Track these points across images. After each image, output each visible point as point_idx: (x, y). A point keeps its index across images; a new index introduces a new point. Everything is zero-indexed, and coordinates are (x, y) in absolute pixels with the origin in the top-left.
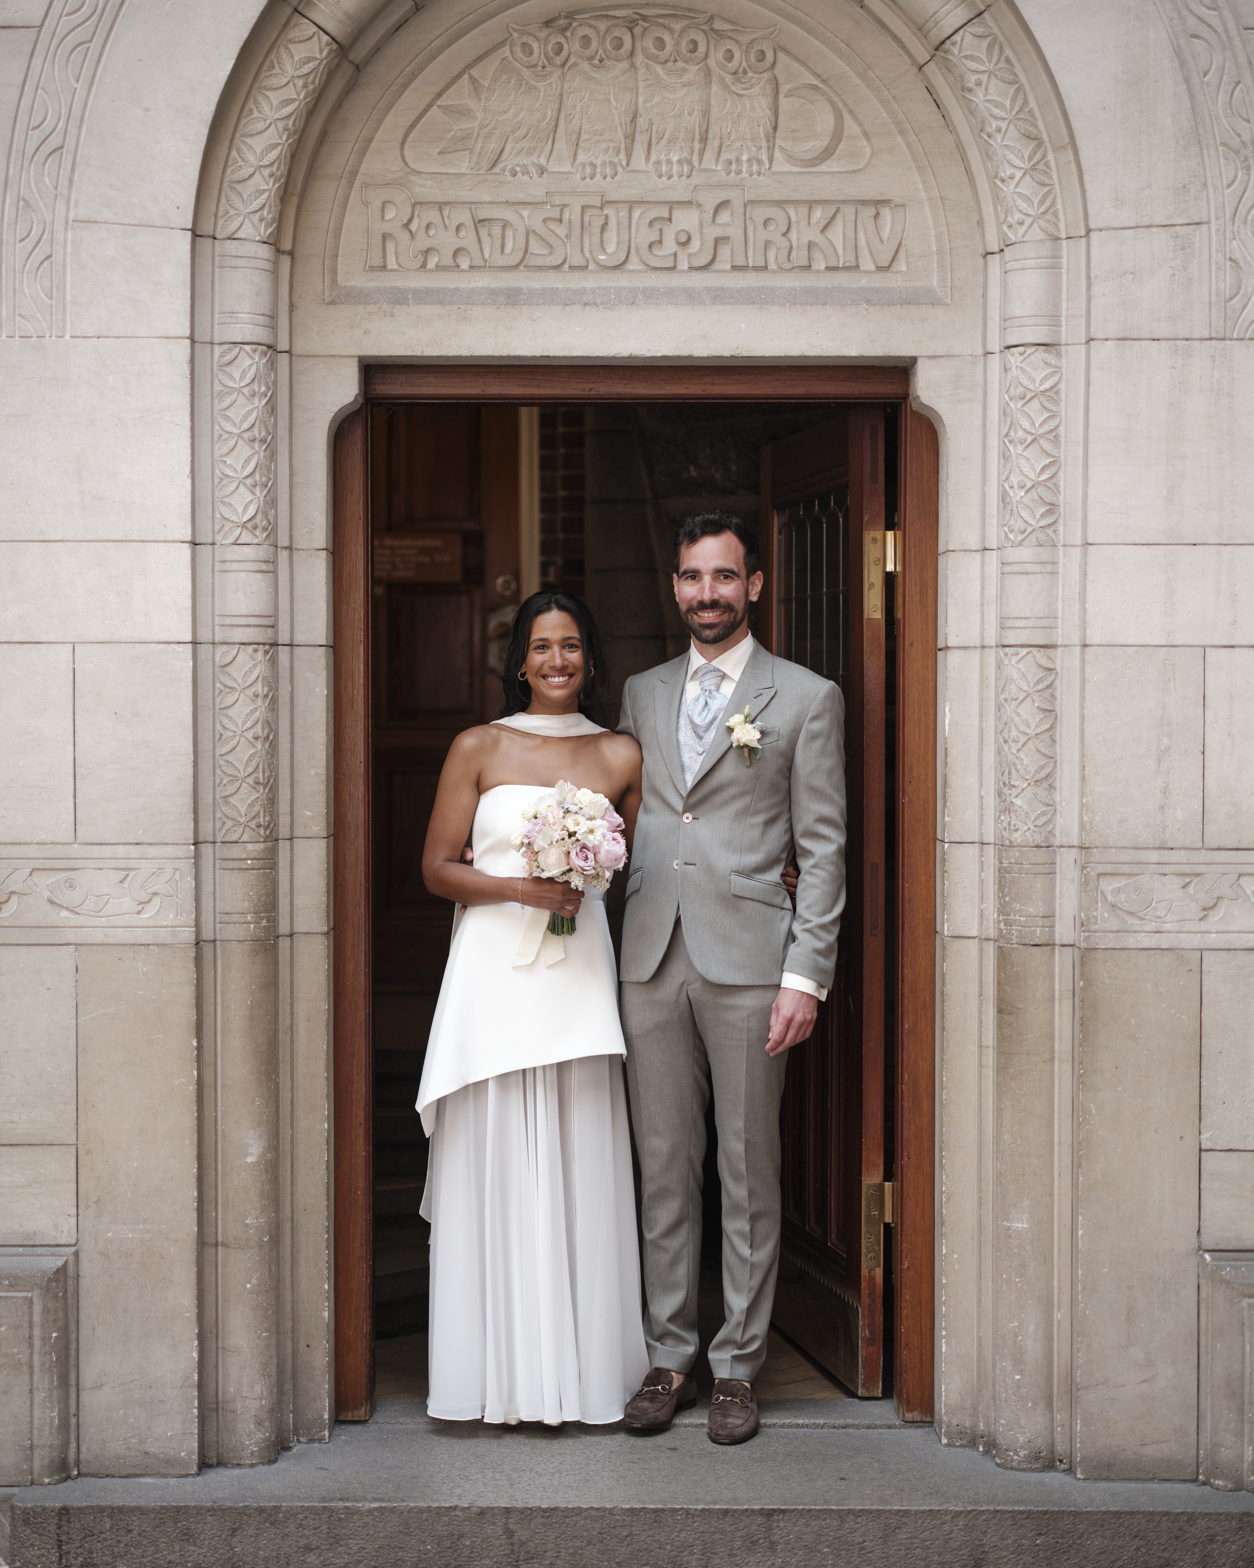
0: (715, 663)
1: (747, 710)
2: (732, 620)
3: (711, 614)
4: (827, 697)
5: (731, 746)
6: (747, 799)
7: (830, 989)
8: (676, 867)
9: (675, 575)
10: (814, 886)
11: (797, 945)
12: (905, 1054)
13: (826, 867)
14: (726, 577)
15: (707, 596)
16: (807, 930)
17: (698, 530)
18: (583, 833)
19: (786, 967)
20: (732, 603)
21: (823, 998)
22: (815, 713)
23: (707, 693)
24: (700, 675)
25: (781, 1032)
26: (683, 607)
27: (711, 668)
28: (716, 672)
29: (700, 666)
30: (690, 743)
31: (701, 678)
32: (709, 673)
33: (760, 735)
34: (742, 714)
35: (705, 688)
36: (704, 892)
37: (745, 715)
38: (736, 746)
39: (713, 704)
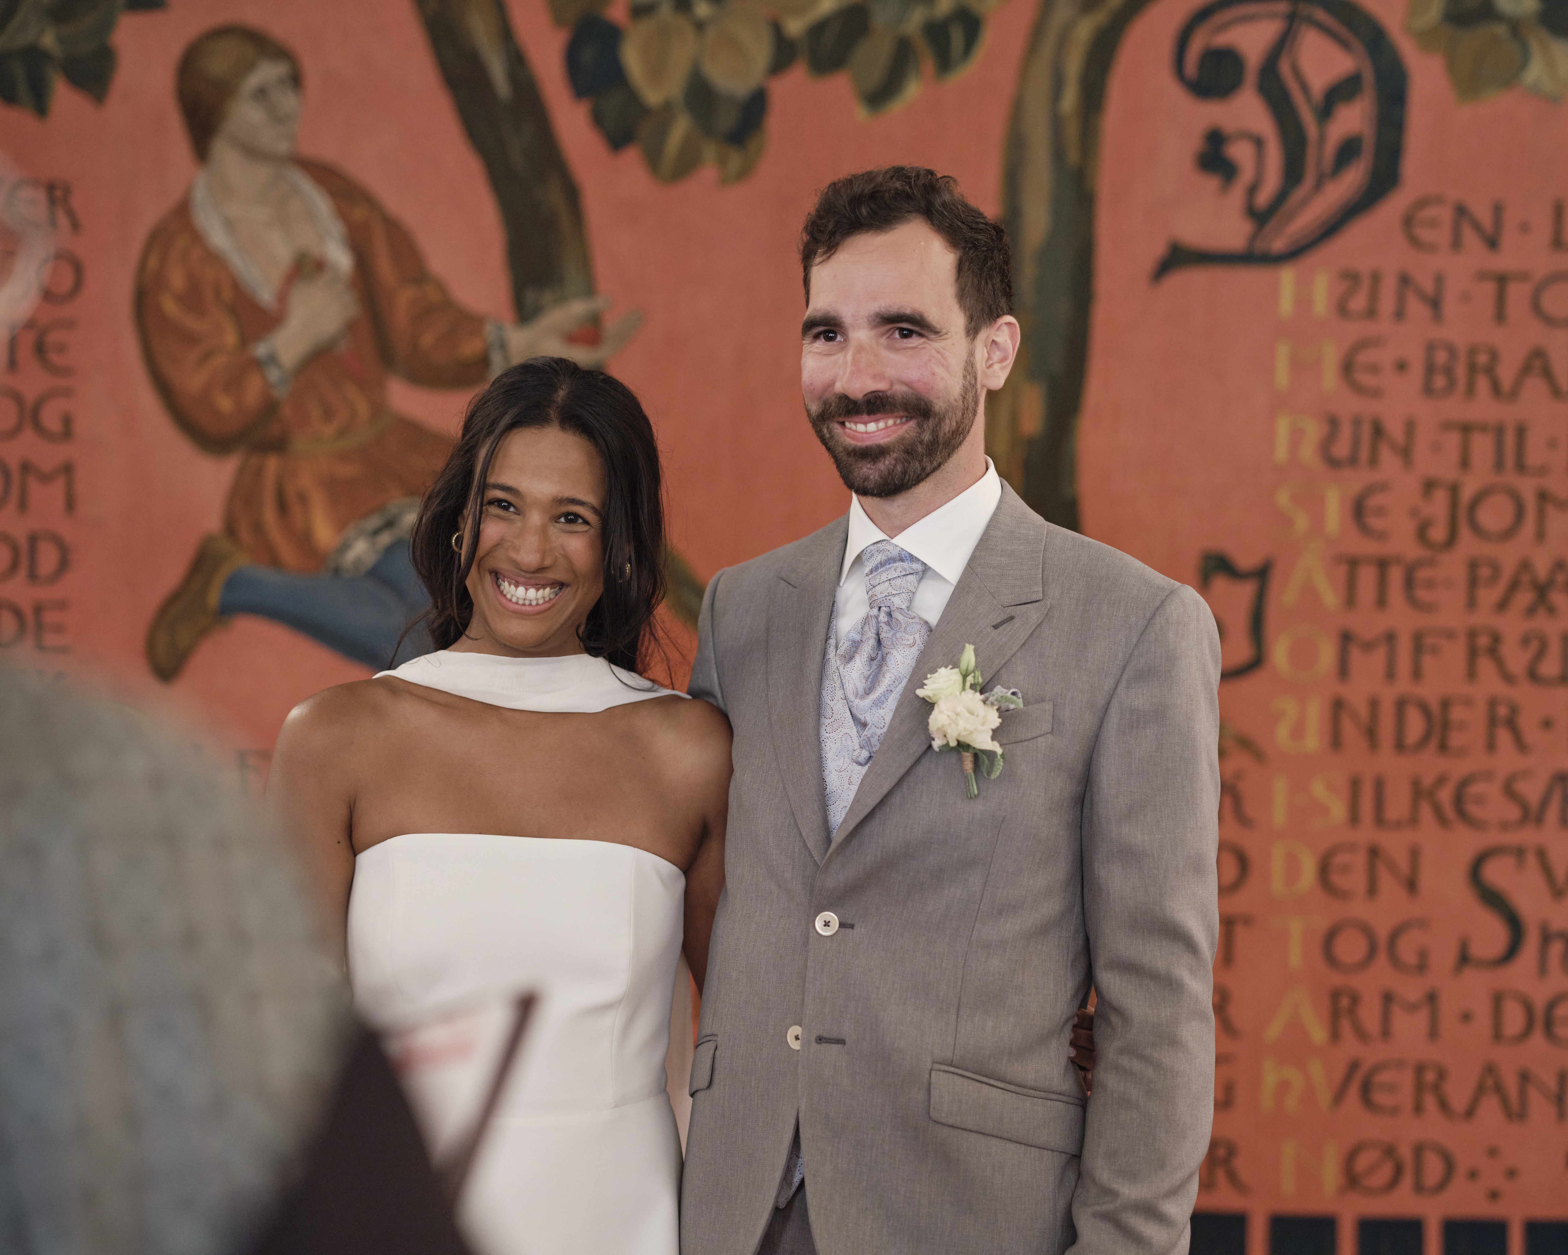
0: (906, 541)
1: (969, 656)
3: (872, 427)
5: (930, 746)
8: (795, 1045)
14: (907, 334)
20: (925, 396)
23: (882, 615)
24: (867, 570)
26: (812, 406)
27: (894, 552)
28: (906, 561)
29: (872, 548)
30: (838, 734)
31: (870, 576)
32: (889, 564)
33: (1000, 720)
34: (956, 670)
35: (882, 602)
36: (864, 1114)
37: (964, 673)
38: (941, 745)
39: (896, 644)
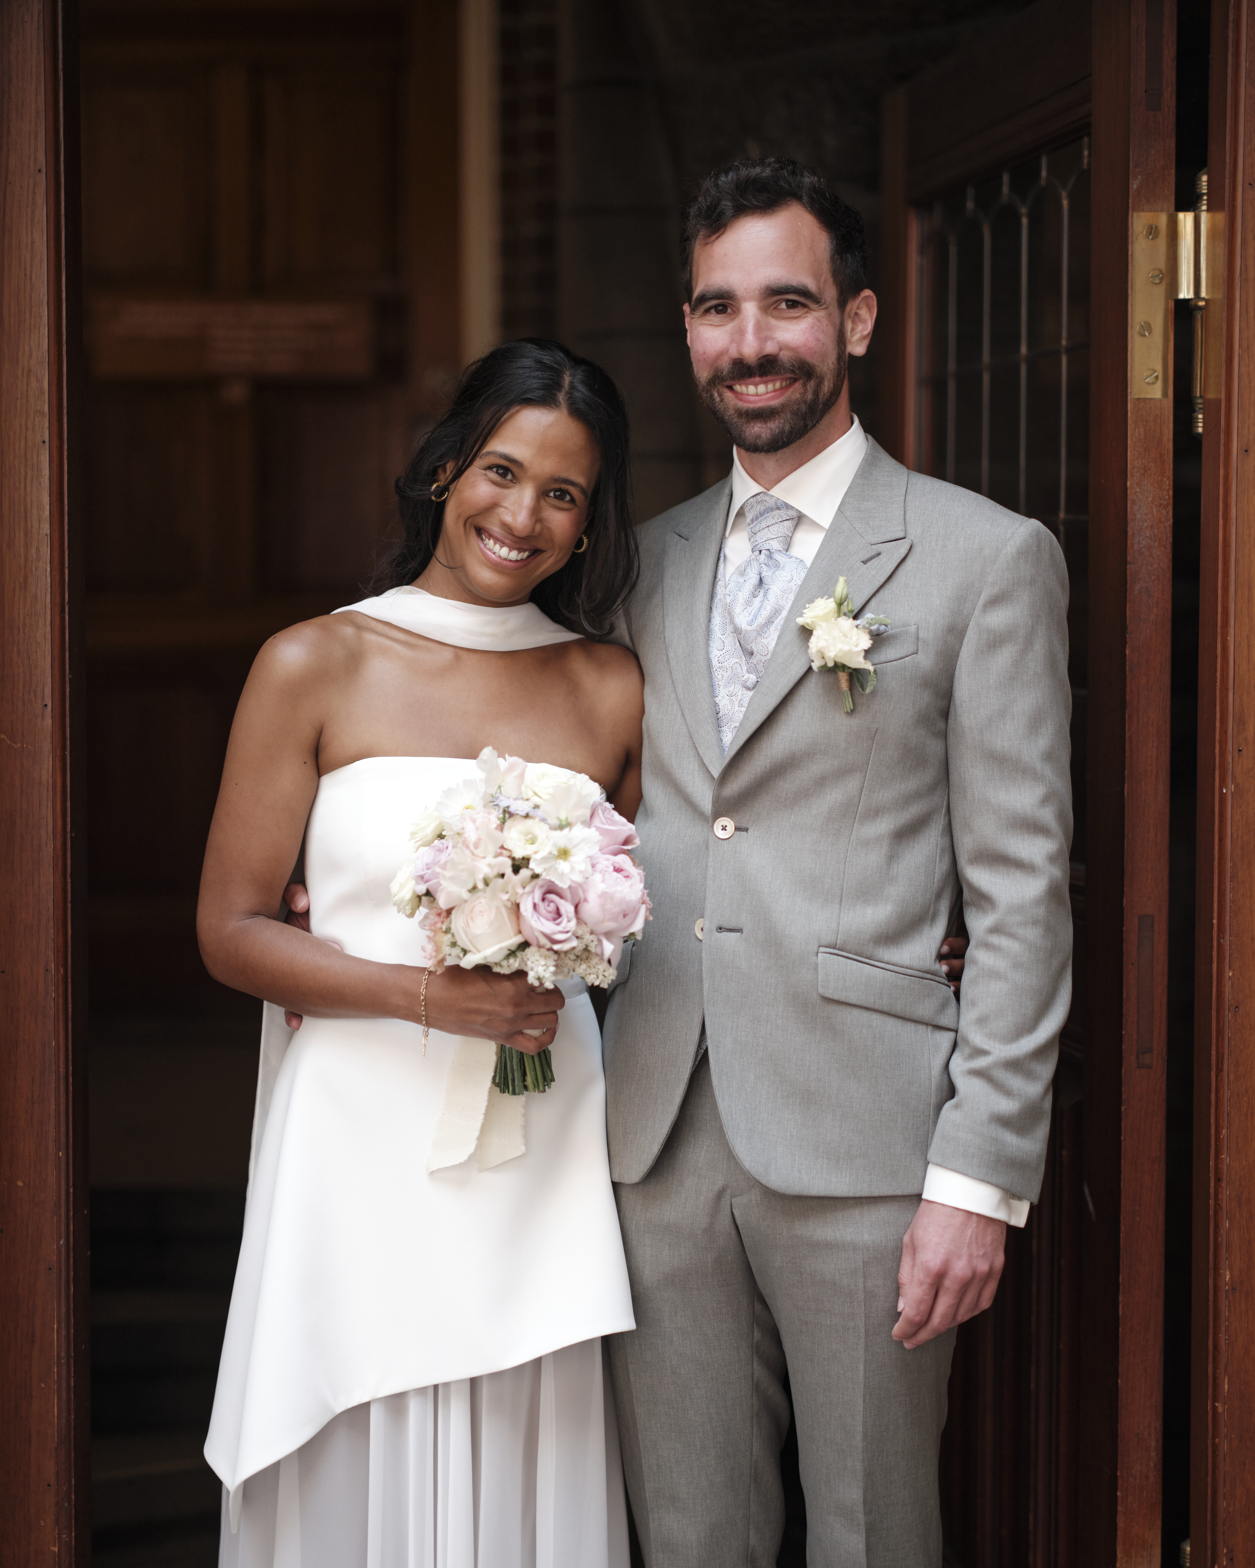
0: (778, 492)
1: (840, 588)
2: (809, 396)
3: (762, 388)
4: (1022, 553)
5: (810, 669)
6: (852, 784)
7: (1036, 1200)
8: (700, 935)
9: (686, 308)
10: (994, 974)
11: (957, 1106)
12: (1222, 1336)
13: (1021, 931)
14: (793, 304)
15: (750, 348)
16: (978, 1073)
17: (727, 204)
18: (545, 859)
19: (931, 1155)
20: (809, 359)
21: (1020, 1220)
22: (995, 590)
23: (762, 557)
24: (748, 520)
25: (921, 1302)
26: (702, 374)
27: (771, 503)
28: (782, 509)
29: (752, 500)
30: (729, 663)
31: (752, 526)
32: (768, 513)
33: (871, 642)
34: (832, 600)
35: (762, 546)
36: (759, 993)
37: (838, 602)
38: (820, 666)
39: (776, 580)
